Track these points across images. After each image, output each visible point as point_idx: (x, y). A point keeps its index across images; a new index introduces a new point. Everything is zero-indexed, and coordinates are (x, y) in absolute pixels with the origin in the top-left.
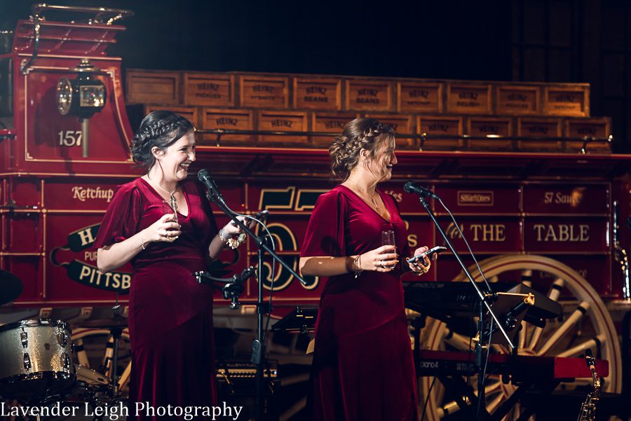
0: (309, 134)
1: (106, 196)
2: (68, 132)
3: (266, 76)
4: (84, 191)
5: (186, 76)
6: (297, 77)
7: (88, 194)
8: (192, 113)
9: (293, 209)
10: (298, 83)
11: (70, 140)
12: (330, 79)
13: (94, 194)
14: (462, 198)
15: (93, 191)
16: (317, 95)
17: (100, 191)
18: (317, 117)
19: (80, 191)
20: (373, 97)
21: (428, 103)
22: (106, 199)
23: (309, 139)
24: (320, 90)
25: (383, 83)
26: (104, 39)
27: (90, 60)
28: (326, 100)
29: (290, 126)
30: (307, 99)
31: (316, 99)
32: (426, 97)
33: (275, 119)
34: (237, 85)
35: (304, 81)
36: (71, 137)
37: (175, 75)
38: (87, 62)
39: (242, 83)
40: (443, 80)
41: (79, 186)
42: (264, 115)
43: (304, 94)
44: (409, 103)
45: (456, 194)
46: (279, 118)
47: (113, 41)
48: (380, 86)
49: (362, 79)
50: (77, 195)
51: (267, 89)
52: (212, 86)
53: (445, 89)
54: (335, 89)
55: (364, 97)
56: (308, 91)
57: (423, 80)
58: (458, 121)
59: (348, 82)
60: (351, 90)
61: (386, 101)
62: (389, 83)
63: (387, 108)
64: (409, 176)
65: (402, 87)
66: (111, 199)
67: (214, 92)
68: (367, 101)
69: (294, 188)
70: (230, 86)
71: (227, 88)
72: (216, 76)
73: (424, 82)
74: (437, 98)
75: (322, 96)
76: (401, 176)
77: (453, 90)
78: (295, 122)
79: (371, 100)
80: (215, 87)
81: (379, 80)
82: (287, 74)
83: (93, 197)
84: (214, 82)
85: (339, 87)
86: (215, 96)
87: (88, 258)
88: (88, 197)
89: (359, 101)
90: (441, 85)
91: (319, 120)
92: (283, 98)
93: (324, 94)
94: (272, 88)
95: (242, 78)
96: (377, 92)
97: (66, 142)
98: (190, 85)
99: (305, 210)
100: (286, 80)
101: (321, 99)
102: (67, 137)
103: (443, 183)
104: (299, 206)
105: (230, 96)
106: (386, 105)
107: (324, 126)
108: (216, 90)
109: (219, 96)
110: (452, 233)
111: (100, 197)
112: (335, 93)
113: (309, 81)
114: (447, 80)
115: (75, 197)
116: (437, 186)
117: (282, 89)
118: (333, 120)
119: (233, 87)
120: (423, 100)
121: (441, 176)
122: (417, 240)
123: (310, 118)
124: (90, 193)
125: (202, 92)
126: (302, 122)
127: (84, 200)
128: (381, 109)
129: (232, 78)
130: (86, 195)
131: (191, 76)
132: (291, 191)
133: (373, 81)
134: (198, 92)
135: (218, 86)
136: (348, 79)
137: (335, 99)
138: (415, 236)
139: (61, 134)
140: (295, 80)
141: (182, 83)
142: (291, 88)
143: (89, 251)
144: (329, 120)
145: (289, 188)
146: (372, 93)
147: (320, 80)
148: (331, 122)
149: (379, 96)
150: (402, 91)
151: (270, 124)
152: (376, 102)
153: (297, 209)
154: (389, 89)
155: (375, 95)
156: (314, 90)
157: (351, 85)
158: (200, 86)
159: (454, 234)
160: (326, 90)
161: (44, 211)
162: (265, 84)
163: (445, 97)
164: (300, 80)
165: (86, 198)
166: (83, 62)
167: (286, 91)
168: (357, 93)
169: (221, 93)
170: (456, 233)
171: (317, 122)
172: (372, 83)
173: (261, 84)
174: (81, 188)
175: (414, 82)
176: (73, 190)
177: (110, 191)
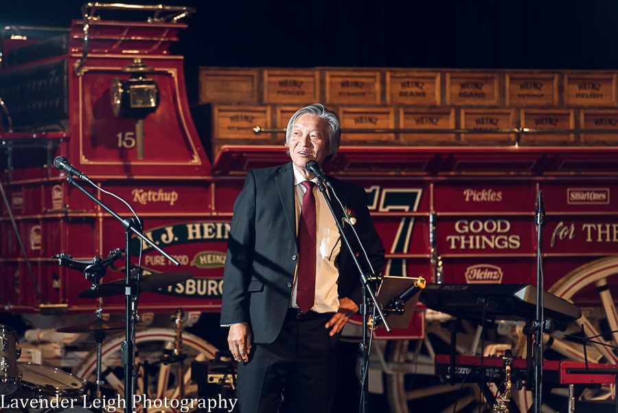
0: (397, 132)
1: (169, 199)
2: (128, 134)
3: (354, 71)
4: (145, 194)
5: (266, 73)
6: (390, 71)
7: (149, 197)
8: (265, 112)
9: (377, 210)
10: (391, 77)
11: (129, 143)
12: (428, 73)
13: (156, 197)
14: (572, 195)
15: (154, 194)
16: (414, 89)
17: (162, 194)
18: (406, 113)
19: (140, 194)
20: (478, 91)
21: (542, 95)
22: (169, 202)
23: (397, 137)
24: (417, 84)
25: (489, 75)
26: (165, 37)
27: (143, 60)
28: (424, 94)
29: (375, 123)
30: (402, 94)
31: (412, 94)
32: (540, 89)
33: (358, 116)
34: (322, 81)
35: (398, 75)
36: (130, 139)
37: (254, 72)
38: (139, 61)
39: (328, 80)
40: (559, 70)
41: (140, 189)
42: (345, 112)
43: (399, 88)
44: (519, 96)
45: (566, 192)
46: (363, 115)
47: (174, 39)
48: (486, 78)
49: (465, 72)
50: (137, 198)
51: (356, 84)
52: (295, 83)
53: (561, 80)
54: (434, 83)
55: (468, 91)
56: (403, 85)
57: (534, 71)
58: (569, 114)
59: (448, 76)
60: (451, 84)
61: (493, 95)
62: (496, 75)
63: (494, 102)
64: (512, 173)
65: (511, 79)
66: (175, 202)
67: (297, 89)
68: (471, 95)
69: (378, 188)
70: (314, 83)
71: (312, 85)
72: (299, 72)
73: (536, 74)
74: (553, 89)
75: (418, 90)
76: (502, 173)
77: (571, 80)
78: (381, 119)
79: (476, 94)
80: (299, 84)
81: (483, 72)
82: (379, 69)
83: (154, 200)
84: (296, 79)
85: (438, 80)
86: (298, 93)
87: (149, 263)
88: (149, 199)
89: (461, 95)
90: (556, 77)
91: (407, 115)
92: (375, 94)
93: (421, 88)
94: (363, 83)
95: (328, 74)
96: (482, 85)
97: (125, 144)
98: (270, 82)
99: (391, 211)
100: (378, 75)
101: (418, 94)
102: (126, 139)
103: (548, 180)
104: (385, 207)
105: (314, 93)
106: (493, 98)
107: (414, 122)
108: (300, 86)
109: (303, 93)
110: (561, 234)
111: (162, 199)
112: (434, 87)
113: (404, 75)
114: (563, 71)
115: (135, 200)
116: (541, 183)
117: (373, 84)
118: (425, 116)
119: (318, 83)
120: (536, 92)
121: (545, 173)
122: (520, 241)
123: (397, 114)
124: (151, 196)
125: (284, 89)
126: (388, 118)
127: (145, 203)
128: (487, 102)
129: (317, 73)
130: (147, 198)
131: (271, 72)
132: (374, 191)
133: (478, 74)
134: (280, 89)
135: (301, 83)
136: (448, 72)
137: (434, 94)
138: (518, 237)
139: (120, 136)
140: (388, 75)
141: (261, 80)
142: (383, 83)
143: (150, 255)
144: (420, 116)
145: (373, 188)
146: (476, 85)
147: (417, 74)
148: (422, 118)
149: (485, 89)
150: (510, 83)
151: (353, 121)
152: (482, 95)
153: (381, 209)
154: (496, 82)
155: (480, 88)
156: (410, 85)
157: (451, 78)
158: (281, 84)
159: (563, 235)
160: (423, 84)
161: (100, 215)
162: (354, 79)
163: (561, 89)
164: (393, 74)
165: (147, 201)
166: (136, 61)
167: (378, 87)
168: (459, 87)
169: (305, 90)
170: (566, 234)
171: (405, 118)
172: (476, 75)
173: (350, 79)
174: (141, 191)
175: (524, 74)
176: (133, 193)
177: (173, 193)
